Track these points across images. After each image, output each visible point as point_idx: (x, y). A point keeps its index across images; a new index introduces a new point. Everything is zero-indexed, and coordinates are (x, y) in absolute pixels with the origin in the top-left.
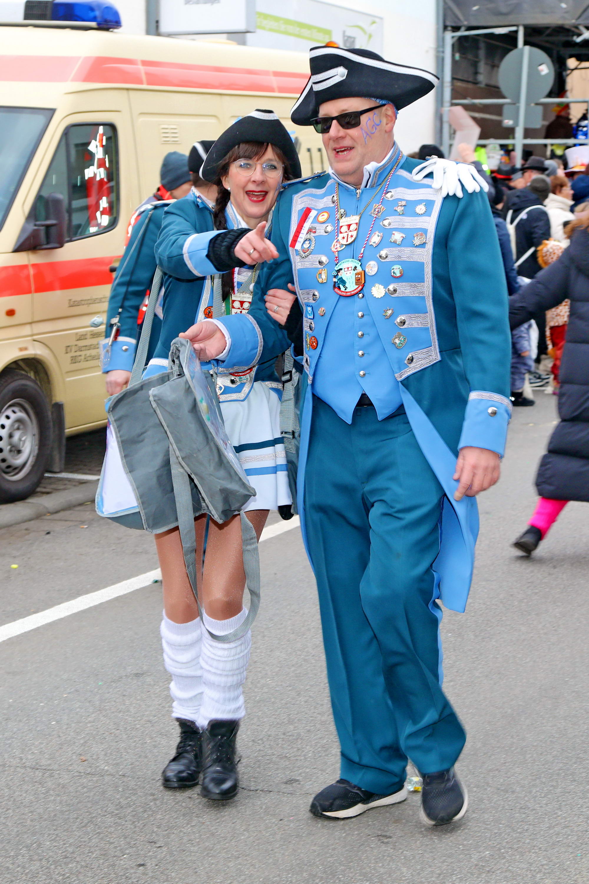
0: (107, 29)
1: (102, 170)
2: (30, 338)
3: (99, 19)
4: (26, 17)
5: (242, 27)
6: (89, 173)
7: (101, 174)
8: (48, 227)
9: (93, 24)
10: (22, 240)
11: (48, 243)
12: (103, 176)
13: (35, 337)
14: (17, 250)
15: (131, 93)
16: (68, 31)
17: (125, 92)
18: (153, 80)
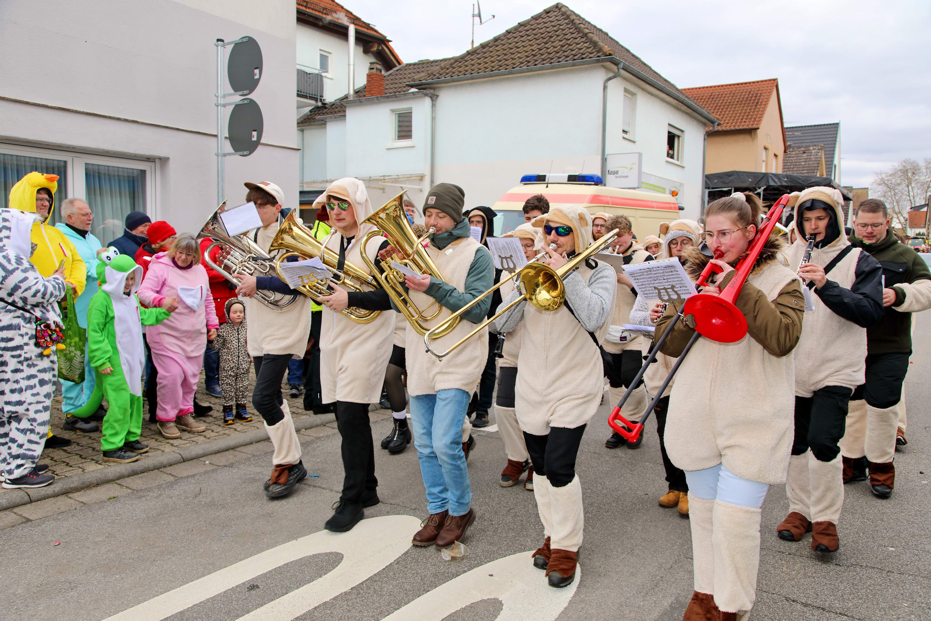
0: (597, 185)
3: (596, 181)
4: (568, 181)
5: (636, 186)
9: (593, 183)
15: (606, 207)
16: (583, 186)
18: (613, 203)
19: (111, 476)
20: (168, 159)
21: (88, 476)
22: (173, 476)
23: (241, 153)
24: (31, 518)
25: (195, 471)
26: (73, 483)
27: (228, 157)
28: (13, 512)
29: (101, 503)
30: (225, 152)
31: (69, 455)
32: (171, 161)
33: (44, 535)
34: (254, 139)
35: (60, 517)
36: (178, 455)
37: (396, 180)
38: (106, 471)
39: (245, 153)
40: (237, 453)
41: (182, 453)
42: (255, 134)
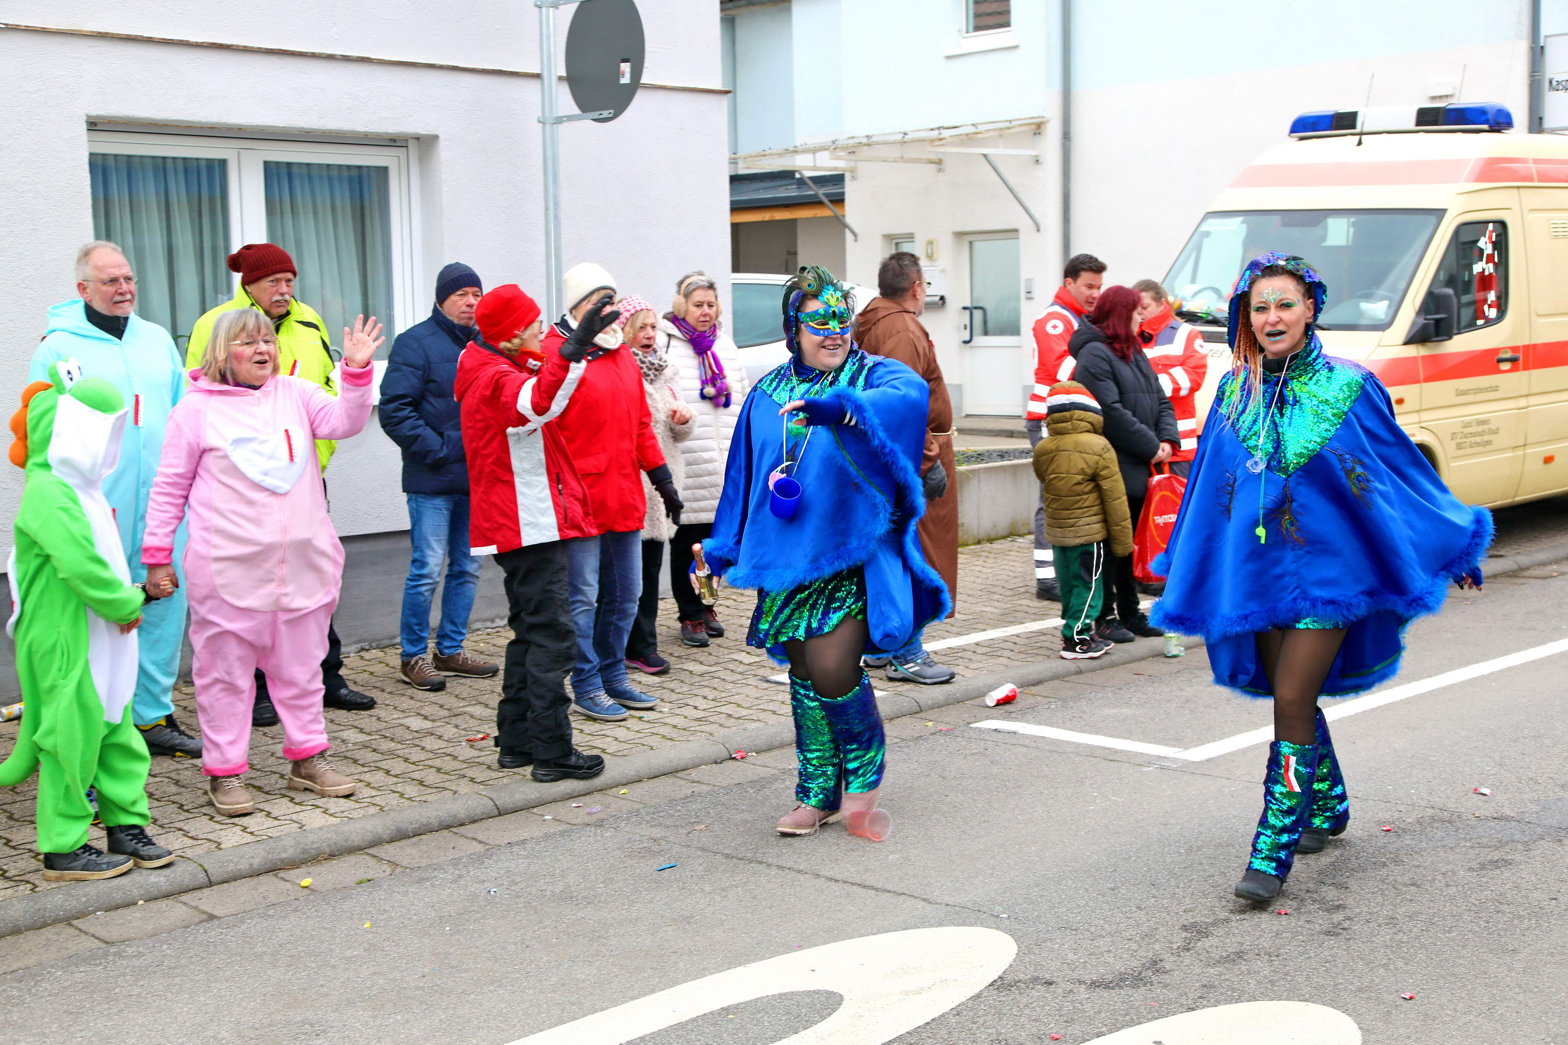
0: (1499, 131)
1: (1491, 265)
2: (1417, 425)
3: (1491, 122)
4: (1418, 123)
6: (1477, 268)
7: (1490, 269)
8: (1437, 321)
9: (1485, 127)
10: (1411, 334)
11: (1437, 335)
12: (1492, 271)
13: (1422, 425)
14: (1407, 343)
15: (1522, 190)
16: (1459, 134)
17: (1515, 191)
18: (1543, 177)
19: (356, 840)
20: (434, 138)
21: (311, 837)
22: (481, 842)
23: (596, 115)
24: (215, 913)
25: (525, 834)
26: (285, 851)
27: (565, 124)
28: (181, 902)
29: (344, 891)
30: (561, 114)
31: (269, 797)
32: (442, 144)
33: (248, 943)
34: (626, 80)
35: (271, 912)
36: (486, 801)
37: (970, 139)
38: (346, 828)
39: (605, 114)
40: (610, 800)
41: (494, 796)
42: (626, 67)
